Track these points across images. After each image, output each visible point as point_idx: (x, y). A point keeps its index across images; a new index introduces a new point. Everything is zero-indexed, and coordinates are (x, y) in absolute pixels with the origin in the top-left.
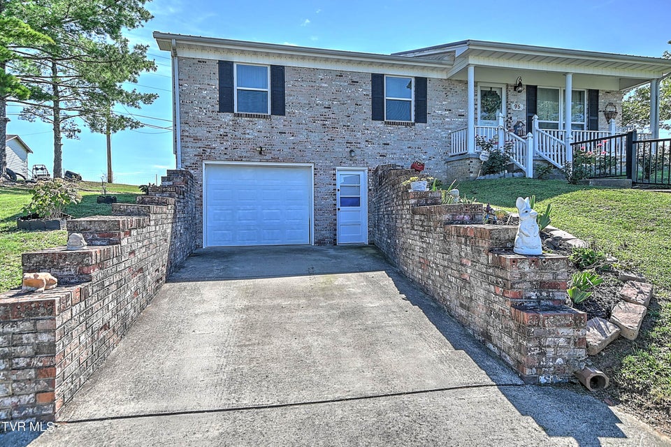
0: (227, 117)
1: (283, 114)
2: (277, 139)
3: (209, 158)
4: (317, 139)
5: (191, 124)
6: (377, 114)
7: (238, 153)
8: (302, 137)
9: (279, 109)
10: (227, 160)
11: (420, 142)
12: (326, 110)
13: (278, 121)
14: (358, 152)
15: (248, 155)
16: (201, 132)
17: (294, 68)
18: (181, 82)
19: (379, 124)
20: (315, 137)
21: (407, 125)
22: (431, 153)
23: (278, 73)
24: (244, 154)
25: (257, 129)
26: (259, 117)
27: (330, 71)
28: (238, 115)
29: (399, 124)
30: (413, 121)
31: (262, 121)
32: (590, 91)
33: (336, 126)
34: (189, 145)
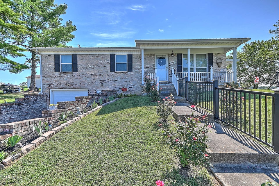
0: (57, 74)
1: (77, 72)
2: (75, 80)
3: (52, 88)
4: (89, 80)
5: (46, 77)
6: (112, 69)
7: (61, 86)
8: (84, 80)
9: (75, 69)
10: (58, 88)
11: (130, 79)
12: (93, 69)
13: (75, 74)
14: (104, 84)
15: (65, 86)
16: (49, 79)
17: (81, 55)
18: (42, 63)
19: (113, 73)
20: (88, 79)
21: (124, 73)
22: (134, 83)
23: (75, 57)
24: (63, 86)
25: (68, 77)
26: (68, 73)
27: (94, 55)
28: (61, 73)
29: (121, 72)
30: (127, 71)
31: (69, 74)
32: (208, 54)
33: (96, 75)
34: (45, 84)
